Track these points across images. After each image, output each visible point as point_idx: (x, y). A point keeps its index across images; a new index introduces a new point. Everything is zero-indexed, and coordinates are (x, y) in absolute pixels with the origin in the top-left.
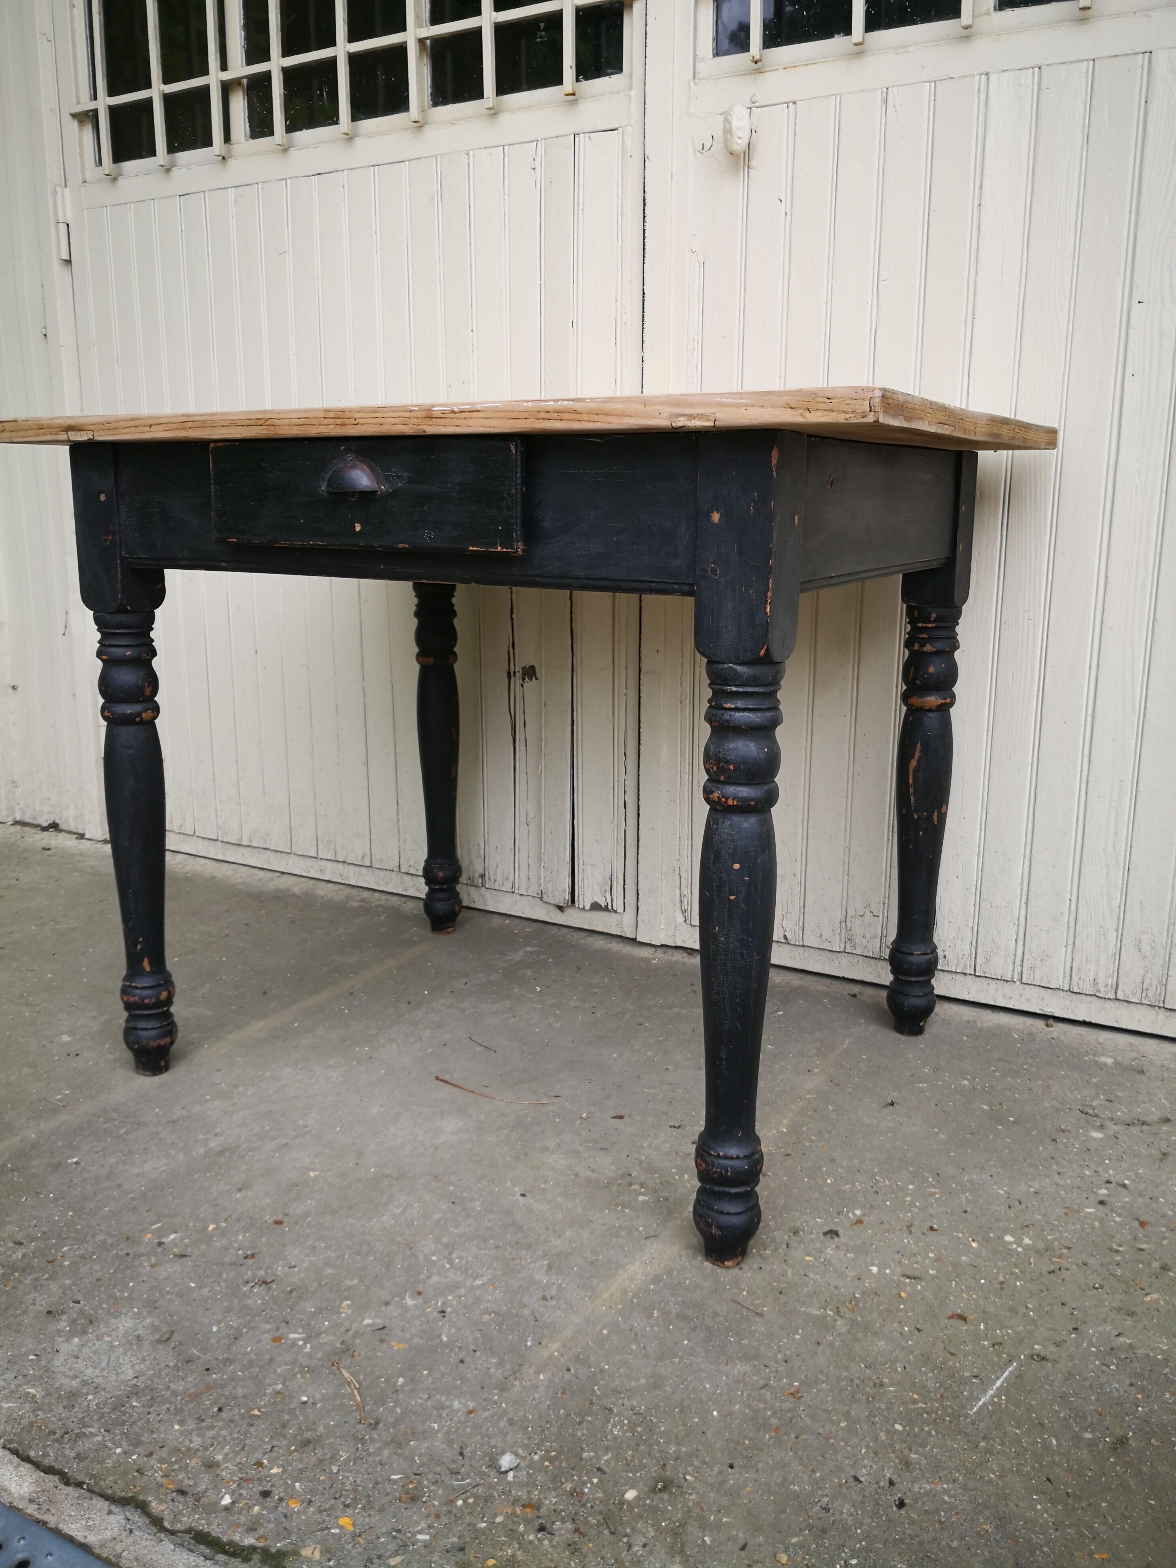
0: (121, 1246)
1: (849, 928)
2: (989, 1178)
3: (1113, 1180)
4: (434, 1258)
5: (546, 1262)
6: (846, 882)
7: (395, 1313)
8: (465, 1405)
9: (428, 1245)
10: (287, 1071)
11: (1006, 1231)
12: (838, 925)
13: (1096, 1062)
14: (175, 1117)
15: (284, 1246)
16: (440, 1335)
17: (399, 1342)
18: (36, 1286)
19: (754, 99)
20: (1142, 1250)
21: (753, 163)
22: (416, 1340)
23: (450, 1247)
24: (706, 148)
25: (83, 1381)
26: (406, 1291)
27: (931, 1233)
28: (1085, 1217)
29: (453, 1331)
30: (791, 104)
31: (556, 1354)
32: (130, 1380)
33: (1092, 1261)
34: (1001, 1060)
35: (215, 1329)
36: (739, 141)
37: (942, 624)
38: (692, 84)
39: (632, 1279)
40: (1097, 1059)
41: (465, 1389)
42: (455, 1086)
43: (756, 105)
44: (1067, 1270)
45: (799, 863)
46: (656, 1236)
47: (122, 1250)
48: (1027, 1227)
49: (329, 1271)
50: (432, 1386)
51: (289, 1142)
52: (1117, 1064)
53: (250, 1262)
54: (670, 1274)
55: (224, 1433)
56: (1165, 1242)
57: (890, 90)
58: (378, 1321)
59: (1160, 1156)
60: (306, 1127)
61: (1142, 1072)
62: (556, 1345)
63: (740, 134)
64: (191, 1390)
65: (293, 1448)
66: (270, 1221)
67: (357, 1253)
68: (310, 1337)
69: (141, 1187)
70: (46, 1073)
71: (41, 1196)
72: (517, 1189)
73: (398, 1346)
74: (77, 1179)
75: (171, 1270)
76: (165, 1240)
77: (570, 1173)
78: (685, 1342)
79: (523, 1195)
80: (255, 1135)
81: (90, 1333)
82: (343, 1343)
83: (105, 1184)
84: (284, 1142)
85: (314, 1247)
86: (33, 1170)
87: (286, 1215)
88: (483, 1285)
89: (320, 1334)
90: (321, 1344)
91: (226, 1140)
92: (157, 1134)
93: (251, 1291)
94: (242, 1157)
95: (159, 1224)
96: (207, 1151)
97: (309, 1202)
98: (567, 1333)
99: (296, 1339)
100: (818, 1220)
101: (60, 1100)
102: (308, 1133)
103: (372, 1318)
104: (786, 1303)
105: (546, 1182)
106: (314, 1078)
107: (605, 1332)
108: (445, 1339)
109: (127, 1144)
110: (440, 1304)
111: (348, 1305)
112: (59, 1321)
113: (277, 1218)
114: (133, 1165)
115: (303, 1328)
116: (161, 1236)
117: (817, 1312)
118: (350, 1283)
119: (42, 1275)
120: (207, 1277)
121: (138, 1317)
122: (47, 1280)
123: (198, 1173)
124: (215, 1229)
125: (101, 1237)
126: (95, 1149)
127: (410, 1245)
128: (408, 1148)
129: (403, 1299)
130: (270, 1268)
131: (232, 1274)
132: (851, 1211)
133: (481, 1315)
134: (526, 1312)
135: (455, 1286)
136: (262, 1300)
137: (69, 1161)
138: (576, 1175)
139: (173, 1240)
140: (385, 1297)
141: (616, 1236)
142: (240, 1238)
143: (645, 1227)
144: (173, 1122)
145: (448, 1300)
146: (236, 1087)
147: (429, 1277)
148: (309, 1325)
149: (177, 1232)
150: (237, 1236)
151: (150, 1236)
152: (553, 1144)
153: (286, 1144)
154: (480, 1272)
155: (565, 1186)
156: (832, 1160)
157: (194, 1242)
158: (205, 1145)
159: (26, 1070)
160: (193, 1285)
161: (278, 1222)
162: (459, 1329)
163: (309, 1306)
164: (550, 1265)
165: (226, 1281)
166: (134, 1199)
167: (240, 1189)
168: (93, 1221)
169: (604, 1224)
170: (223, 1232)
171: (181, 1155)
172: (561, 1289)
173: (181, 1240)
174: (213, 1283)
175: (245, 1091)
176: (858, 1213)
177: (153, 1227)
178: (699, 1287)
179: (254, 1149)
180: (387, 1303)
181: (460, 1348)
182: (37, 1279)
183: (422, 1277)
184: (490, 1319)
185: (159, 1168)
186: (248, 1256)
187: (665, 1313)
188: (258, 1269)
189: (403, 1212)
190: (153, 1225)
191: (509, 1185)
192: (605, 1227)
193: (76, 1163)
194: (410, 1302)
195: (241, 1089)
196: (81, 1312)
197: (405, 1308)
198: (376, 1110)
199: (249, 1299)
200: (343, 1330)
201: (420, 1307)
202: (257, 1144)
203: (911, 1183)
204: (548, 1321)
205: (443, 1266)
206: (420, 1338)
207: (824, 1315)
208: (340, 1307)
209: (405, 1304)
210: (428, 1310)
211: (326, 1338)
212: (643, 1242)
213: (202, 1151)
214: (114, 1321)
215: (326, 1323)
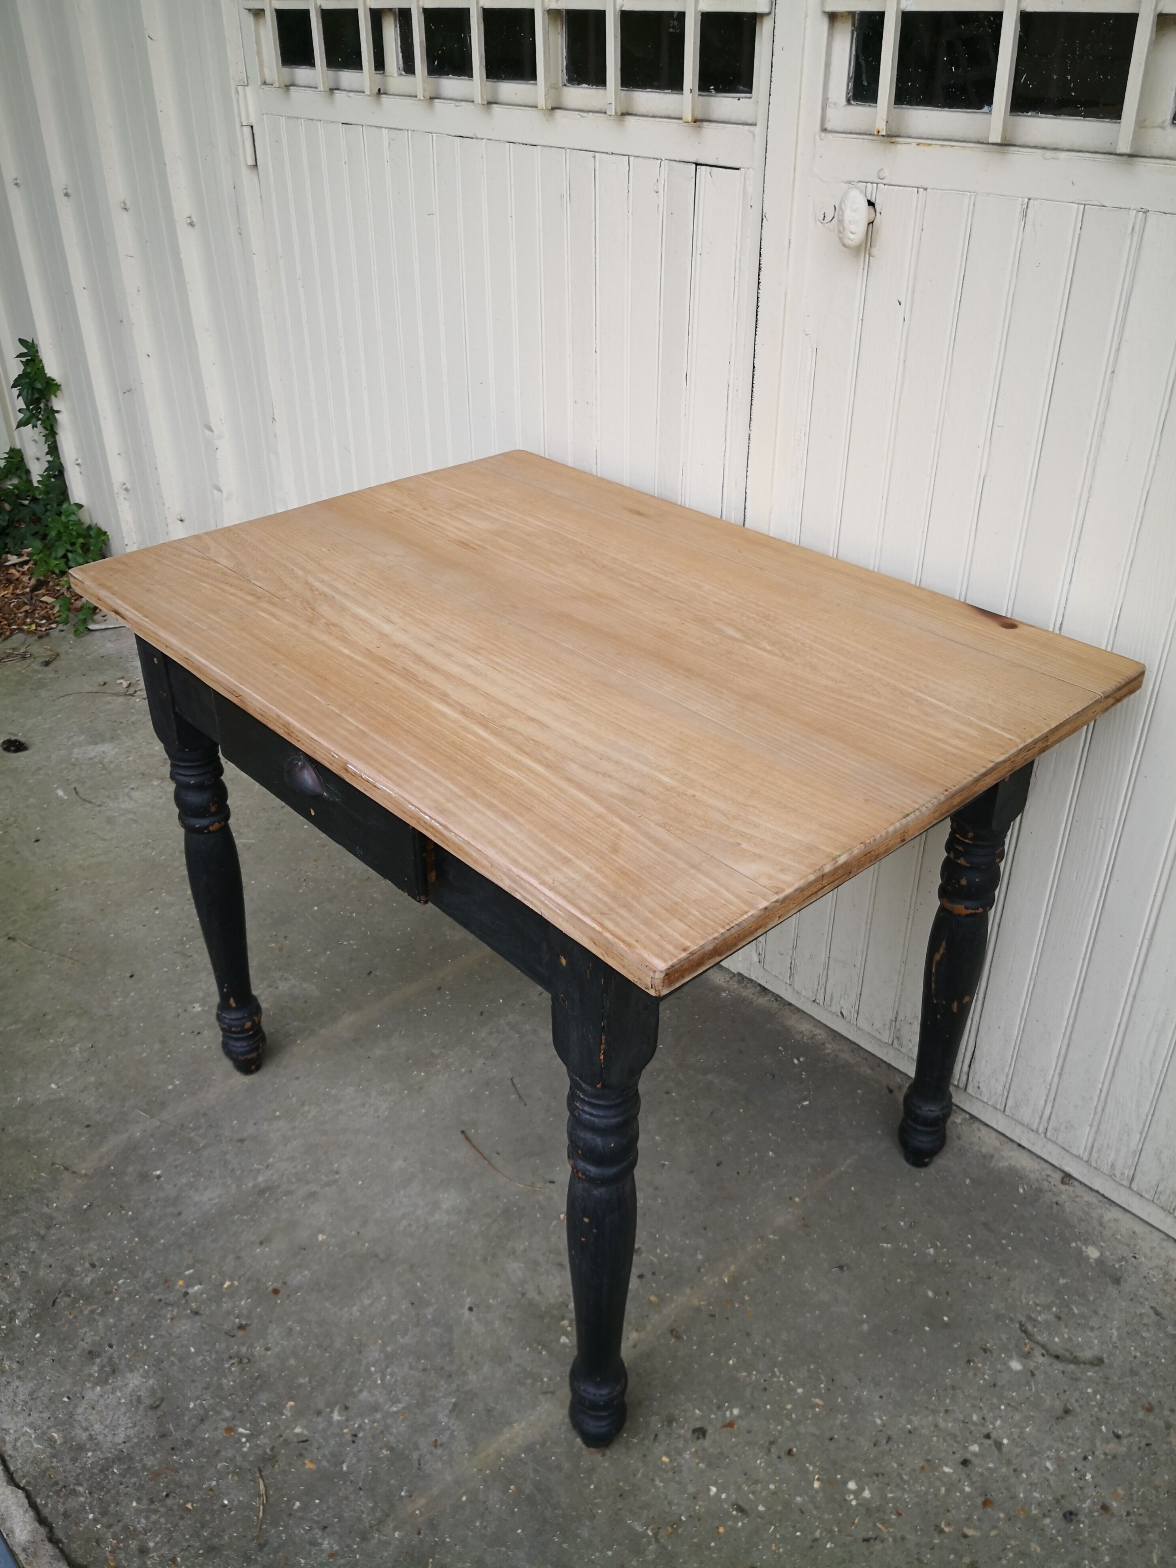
0: (158, 1290)
1: (898, 1027)
2: (878, 1399)
3: (994, 1435)
4: (373, 1369)
5: (454, 1400)
6: (899, 989)
7: (321, 1426)
8: (331, 1547)
9: (374, 1353)
10: (351, 1090)
11: (855, 1475)
12: (888, 1022)
13: (1081, 1252)
14: (245, 1135)
15: (270, 1322)
16: (343, 1462)
17: (311, 1461)
18: (91, 1321)
19: (882, 175)
20: (965, 1536)
21: (875, 251)
22: (324, 1463)
23: (390, 1358)
24: (828, 219)
25: (90, 1435)
26: (337, 1403)
27: (785, 1459)
28: (938, 1478)
29: (354, 1461)
30: (920, 190)
31: (417, 1512)
32: (120, 1444)
33: (912, 1538)
34: (985, 1224)
35: (192, 1405)
36: (852, 236)
37: (979, 843)
38: (817, 137)
39: (511, 1441)
40: (1084, 1248)
41: (338, 1530)
42: (474, 1146)
43: (884, 181)
44: (882, 1541)
45: (860, 957)
46: (553, 1393)
47: (158, 1294)
48: (877, 1475)
49: (292, 1362)
50: (316, 1518)
51: (318, 1190)
52: (1100, 1262)
53: (241, 1333)
54: (543, 1444)
55: (163, 1520)
56: (993, 1533)
57: (1031, 201)
58: (306, 1432)
59: (1060, 1412)
60: (337, 1173)
61: (1117, 1281)
62: (422, 1501)
63: (853, 228)
64: (156, 1468)
65: (201, 1551)
66: (270, 1289)
67: (319, 1346)
68: (252, 1434)
69: (194, 1220)
70: (170, 1052)
71: (123, 1212)
72: (469, 1300)
73: (309, 1465)
74: (153, 1197)
75: (183, 1328)
76: (190, 1291)
77: (520, 1289)
78: (519, 1531)
79: (471, 1309)
80: (297, 1173)
81: (109, 1384)
82: (272, 1449)
83: (170, 1210)
84: (314, 1189)
85: (290, 1329)
86: (127, 1179)
87: (285, 1283)
88: (397, 1413)
89: (260, 1434)
90: (257, 1445)
91: (272, 1175)
92: (226, 1154)
93: (230, 1369)
94: (277, 1201)
95: (191, 1271)
96: (254, 1186)
97: (306, 1272)
98: (435, 1491)
99: (242, 1435)
100: (697, 1411)
101: (170, 1091)
102: (336, 1181)
103: (303, 1427)
104: (620, 1509)
105: (495, 1297)
106: (367, 1106)
107: (464, 1498)
108: (345, 1469)
109: (200, 1162)
110: (356, 1426)
111: (291, 1407)
112: (94, 1363)
113: (277, 1285)
114: (197, 1190)
115: (251, 1424)
116: (189, 1285)
117: (639, 1529)
118: (302, 1381)
119: (97, 1309)
120: (206, 1343)
121: (146, 1375)
122: (99, 1314)
123: (239, 1213)
124: (229, 1287)
125: (148, 1274)
126: (176, 1163)
127: (361, 1348)
128: (404, 1223)
129: (332, 1412)
130: (251, 1346)
131: (224, 1345)
132: (730, 1408)
133: (381, 1449)
134: (415, 1455)
135: (376, 1408)
136: (234, 1381)
137: (154, 1173)
138: (523, 1294)
139: (196, 1292)
140: (321, 1405)
141: (522, 1384)
142: (243, 1303)
143: (550, 1379)
144: (242, 1141)
145: (364, 1423)
146: (303, 1105)
147: (361, 1391)
148: (256, 1421)
149: (200, 1284)
150: (241, 1300)
151: (181, 1283)
152: (522, 1247)
153: (315, 1193)
154: (400, 1396)
155: (508, 1307)
156: (748, 1334)
157: (209, 1299)
158: (255, 1178)
159: (157, 1046)
160: (193, 1350)
161: (276, 1292)
162: (359, 1460)
163: (263, 1399)
164: (455, 1405)
165: (217, 1352)
166: (184, 1234)
167: (261, 1243)
168: (149, 1253)
169: (518, 1365)
170: (233, 1293)
171: (234, 1186)
172: (452, 1436)
173: (201, 1294)
174: (207, 1351)
175: (309, 1111)
176: (736, 1412)
177: (187, 1273)
178: (559, 1468)
179: (289, 1193)
180: (319, 1413)
181: (352, 1482)
182: (93, 1312)
183: (356, 1389)
184: (386, 1456)
185: (214, 1199)
186: (241, 1327)
187: (519, 1491)
188: (243, 1344)
189: (371, 1305)
190: (188, 1270)
191: (465, 1292)
192: (518, 1369)
193: (159, 1177)
194: (336, 1417)
195: (306, 1108)
196: (111, 1358)
197: (330, 1422)
198: (398, 1164)
199: (226, 1377)
200: (277, 1434)
201: (341, 1425)
202: (293, 1187)
203: (803, 1386)
204: (427, 1471)
205: (376, 1381)
206: (328, 1461)
207: (644, 1534)
208: (284, 1407)
209: (332, 1418)
210: (345, 1431)
211: (263, 1440)
212: (541, 1397)
213: (250, 1184)
214: (129, 1375)
215: (269, 1423)
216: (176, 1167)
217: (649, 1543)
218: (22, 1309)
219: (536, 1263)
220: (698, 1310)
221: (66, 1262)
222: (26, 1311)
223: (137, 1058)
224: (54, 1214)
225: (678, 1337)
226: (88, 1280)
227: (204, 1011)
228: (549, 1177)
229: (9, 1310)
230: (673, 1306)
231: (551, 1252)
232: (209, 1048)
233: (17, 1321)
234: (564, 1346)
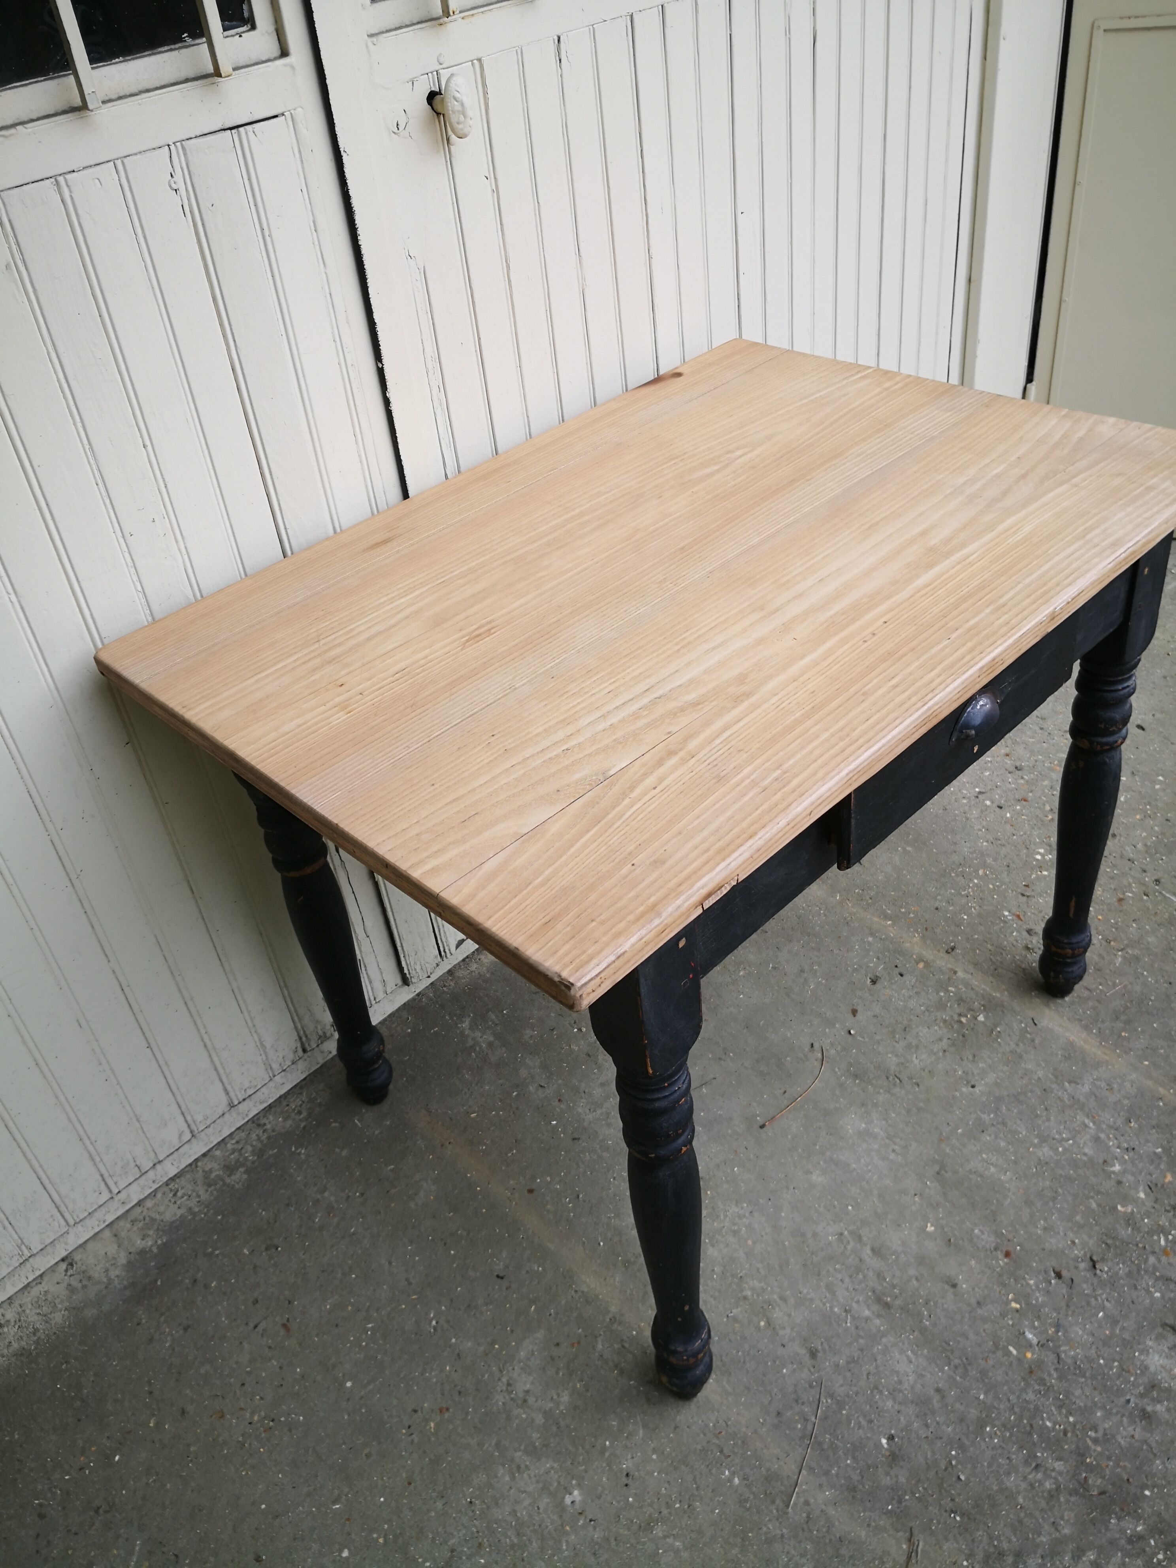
0: (1045, 1376)
2: (967, 844)
4: (1060, 1149)
7: (1130, 1178)
9: (1045, 1152)
14: (803, 1351)
15: (1044, 1249)
16: (1155, 1153)
17: (1165, 1177)
18: (1107, 1439)
22: (1162, 1167)
26: (1103, 1170)
29: (1150, 1144)
31: (1172, 1091)
35: (1157, 1295)
39: (1086, 1040)
42: (778, 1114)
47: (1050, 1375)
51: (868, 1247)
53: (1065, 1273)
58: (1141, 1188)
60: (841, 1234)
62: (1162, 1090)
67: (1054, 1199)
68: (1162, 1232)
69: (942, 1370)
70: (668, 1506)
71: (954, 1463)
72: (964, 1090)
73: (1169, 1178)
74: (923, 1433)
75: (1080, 1332)
76: (1035, 1341)
77: (941, 1054)
78: (1155, 1025)
79: (973, 1087)
80: (851, 1276)
81: (1170, 1384)
82: (1168, 1211)
83: (936, 1402)
84: (869, 1252)
85: (1045, 1229)
86: (902, 1479)
87: (996, 1249)
88: (1094, 1123)
89: (1159, 1225)
90: (1170, 1224)
91: (858, 1302)
92: (837, 1366)
93: (1107, 1273)
94: (894, 1287)
95: (1011, 1348)
96: (879, 1316)
97: (976, 1231)
98: (1149, 1083)
99: (1167, 1240)
100: (1014, 934)
101: (745, 1478)
102: (851, 1233)
103: (1138, 1192)
104: (1110, 970)
105: (955, 1071)
106: (736, 1228)
107: (1146, 1063)
108: (1160, 1150)
109: (857, 1394)
110: (1118, 1150)
111: (1123, 1206)
112: (1155, 1412)
113: (1000, 1255)
114: (900, 1382)
115: (1152, 1236)
116: (1030, 1346)
117: (1120, 959)
118: (1094, 1205)
119: (1090, 1437)
120: (1088, 1303)
121: (1145, 1351)
122: (1096, 1432)
123: (921, 1322)
124: (1016, 1302)
125: (1030, 1396)
126: (864, 1423)
127: (1041, 1163)
128: (892, 1156)
129: (1114, 1172)
130: (1076, 1259)
131: (1085, 1286)
132: (1004, 916)
133: (1131, 1127)
134: (1126, 1102)
135: (1097, 1139)
136: (1118, 1264)
137: (886, 1446)
138: (945, 1051)
139: (1034, 1335)
140: (1113, 1183)
141: (1033, 1041)
142: (1032, 1282)
143: (1021, 1022)
144: (813, 1354)
145: (1113, 1145)
146: (745, 1298)
147: (1085, 1154)
148: (1148, 1233)
149: (1024, 1333)
150: (1028, 1284)
151: (1029, 1355)
152: (894, 1059)
153: (873, 1250)
154: (1078, 1122)
155: (962, 1059)
156: (937, 909)
157: (1039, 1318)
158: (867, 1319)
159: (659, 1531)
160: (1101, 1314)
161: (1007, 1254)
162: (1147, 1141)
163: (1125, 1233)
164: (1070, 1082)
165: (1094, 1290)
166: (965, 1375)
167: (954, 1286)
168: (1002, 1407)
169: (1017, 1045)
170: (1023, 1296)
171: (884, 1340)
172: (1099, 1079)
173: (1035, 1328)
174: (1096, 1299)
175: (753, 1289)
176: (1006, 913)
177: (1015, 1352)
178: (1094, 1008)
179: (880, 1276)
180: (1119, 1183)
181: (1168, 1142)
182: (1096, 1441)
183: (1085, 1158)
184: (1135, 1122)
185: (908, 1357)
186: (1059, 1275)
187: (1124, 1030)
188: (1076, 1268)
189: (995, 1166)
190: (1011, 1352)
191: (958, 1094)
192: (1021, 1045)
193: (891, 1438)
194: (1117, 1168)
195: (749, 1293)
196: (1142, 1396)
197: (1124, 1172)
198: (817, 1178)
199: (1117, 1273)
200: (1153, 1211)
201: (1123, 1162)
202: (871, 1274)
203: (971, 880)
204: (1136, 1090)
205: (1071, 1145)
206: (1159, 1164)
207: (1124, 957)
208: (1125, 1213)
209: (1119, 1171)
210: (1126, 1157)
211: (1164, 1221)
212: (1039, 1026)
213: (878, 1322)
214: (1152, 1369)
215: (1146, 1220)
216: (871, 1421)
217: (1127, 953)
218: (1123, 1531)
219: (909, 1047)
220: (924, 938)
221: (1043, 1504)
222: (1122, 1524)
223: (685, 1555)
224: (980, 1556)
225: (953, 949)
226: (1059, 1465)
227: (579, 1486)
228: (807, 1048)
229: (1129, 1547)
230: (924, 953)
231: (894, 1037)
232: (654, 1451)
233: (1139, 1528)
234: (986, 1017)
